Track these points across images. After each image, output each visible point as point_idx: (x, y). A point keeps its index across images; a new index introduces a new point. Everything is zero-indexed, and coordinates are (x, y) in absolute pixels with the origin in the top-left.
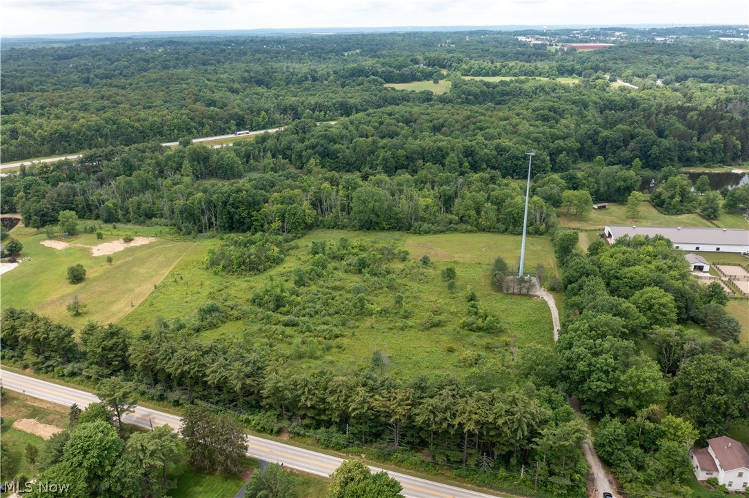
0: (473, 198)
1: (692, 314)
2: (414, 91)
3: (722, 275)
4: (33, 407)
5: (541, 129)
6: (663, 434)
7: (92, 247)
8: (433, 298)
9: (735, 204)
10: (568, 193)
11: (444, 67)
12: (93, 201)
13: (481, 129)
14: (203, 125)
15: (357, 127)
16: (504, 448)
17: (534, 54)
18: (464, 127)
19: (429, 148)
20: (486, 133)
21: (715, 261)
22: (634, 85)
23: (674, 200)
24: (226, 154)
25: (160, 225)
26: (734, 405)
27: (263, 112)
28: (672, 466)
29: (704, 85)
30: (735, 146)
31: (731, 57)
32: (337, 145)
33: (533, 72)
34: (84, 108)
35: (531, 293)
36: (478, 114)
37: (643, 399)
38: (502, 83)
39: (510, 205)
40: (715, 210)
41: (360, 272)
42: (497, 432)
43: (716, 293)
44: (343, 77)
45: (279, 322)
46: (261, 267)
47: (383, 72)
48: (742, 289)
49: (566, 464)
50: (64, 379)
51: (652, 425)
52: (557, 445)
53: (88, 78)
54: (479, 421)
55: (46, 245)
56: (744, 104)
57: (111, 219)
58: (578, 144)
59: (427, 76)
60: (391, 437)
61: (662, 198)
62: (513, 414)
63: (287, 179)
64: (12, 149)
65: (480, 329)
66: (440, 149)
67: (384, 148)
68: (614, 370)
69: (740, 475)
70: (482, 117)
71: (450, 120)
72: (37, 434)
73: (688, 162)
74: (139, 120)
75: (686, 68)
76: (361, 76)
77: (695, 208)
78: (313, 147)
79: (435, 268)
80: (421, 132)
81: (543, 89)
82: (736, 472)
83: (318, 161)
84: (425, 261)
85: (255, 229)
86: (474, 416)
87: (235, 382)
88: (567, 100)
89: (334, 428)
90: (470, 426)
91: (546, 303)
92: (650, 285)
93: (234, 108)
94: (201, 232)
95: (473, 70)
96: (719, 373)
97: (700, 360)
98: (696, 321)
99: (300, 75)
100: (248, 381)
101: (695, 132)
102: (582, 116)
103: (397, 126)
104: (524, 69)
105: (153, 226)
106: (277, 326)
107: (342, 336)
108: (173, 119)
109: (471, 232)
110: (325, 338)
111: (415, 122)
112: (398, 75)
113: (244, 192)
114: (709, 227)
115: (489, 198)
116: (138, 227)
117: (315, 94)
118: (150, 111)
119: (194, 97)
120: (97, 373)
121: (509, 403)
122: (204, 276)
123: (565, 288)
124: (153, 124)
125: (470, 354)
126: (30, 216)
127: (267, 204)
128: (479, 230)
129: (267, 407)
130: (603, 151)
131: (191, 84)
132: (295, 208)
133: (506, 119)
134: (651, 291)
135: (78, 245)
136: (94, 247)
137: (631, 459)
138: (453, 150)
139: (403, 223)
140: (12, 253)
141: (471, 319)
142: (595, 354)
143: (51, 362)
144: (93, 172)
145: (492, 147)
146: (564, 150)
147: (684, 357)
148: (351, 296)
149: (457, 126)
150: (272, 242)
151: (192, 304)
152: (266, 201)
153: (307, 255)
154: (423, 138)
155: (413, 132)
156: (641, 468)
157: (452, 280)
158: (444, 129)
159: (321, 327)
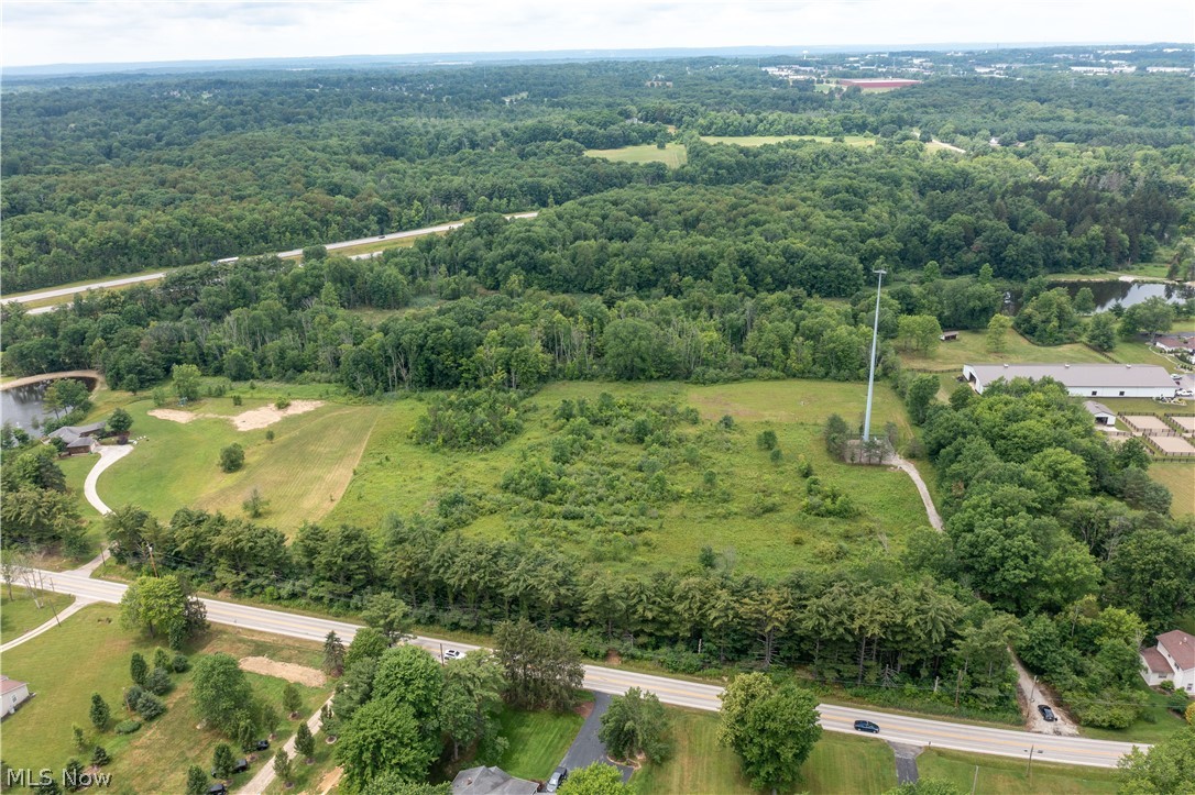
0: (776, 331)
1: (1105, 482)
2: (637, 164)
3: (1132, 429)
4: (252, 641)
5: (843, 223)
6: (1101, 632)
7: (231, 418)
8: (753, 474)
9: (1134, 329)
10: (905, 319)
11: (670, 122)
12: (209, 348)
13: (757, 224)
14: (326, 223)
15: (569, 224)
16: (914, 656)
17: (800, 99)
18: (729, 220)
19: (688, 256)
20: (765, 230)
21: (1121, 410)
22: (958, 147)
23: (1051, 325)
24: (385, 271)
25: (319, 381)
26: (1187, 590)
27: (416, 201)
28: (1119, 667)
29: (1058, 145)
30: (1121, 242)
31: (1094, 101)
32: (547, 252)
33: (804, 128)
34: (142, 201)
35: (883, 462)
36: (747, 201)
37: (1072, 589)
38: (766, 147)
39: (831, 340)
40: (1109, 338)
41: (641, 441)
42: (905, 636)
43: (1135, 453)
44: (519, 141)
45: (554, 514)
46: (498, 438)
47: (580, 133)
48: (1162, 447)
49: (994, 671)
50: (280, 604)
51: (1089, 621)
52: (985, 646)
53: (110, 148)
54: (883, 622)
55: (159, 417)
56: (1123, 176)
57: (241, 375)
58: (901, 245)
59: (647, 138)
60: (762, 652)
61: (1034, 322)
62: (923, 612)
63: (498, 308)
64: (43, 268)
65: (830, 513)
66: (702, 256)
67: (616, 255)
68: (1035, 553)
70: (754, 206)
71: (708, 211)
72: (277, 676)
73: (1056, 266)
74: (230, 219)
75: (1032, 119)
76: (546, 139)
77: (1079, 335)
78: (513, 257)
79: (742, 432)
80: (668, 229)
81: (827, 156)
83: (522, 277)
84: (727, 423)
85: (466, 383)
86: (878, 617)
87: (547, 592)
88: (870, 175)
89: (681, 646)
90: (875, 630)
91: (907, 475)
92: (1050, 445)
93: (370, 195)
94: (386, 390)
95: (715, 126)
96: (1168, 551)
97: (1140, 536)
98: (1111, 492)
99: (450, 139)
100: (563, 591)
101: (1062, 223)
102: (897, 201)
103: (630, 221)
104: (791, 124)
105: (308, 383)
106: (554, 520)
107: (646, 529)
108: (283, 216)
109: (777, 378)
110: (625, 533)
111: (655, 214)
112: (603, 136)
113: (447, 330)
114: (1103, 362)
115: (798, 329)
116: (287, 385)
117: (487, 172)
118: (245, 204)
119: (304, 180)
120: (331, 592)
121: (917, 599)
122: (418, 455)
123: (932, 454)
124: (253, 224)
125: (828, 545)
126: (118, 374)
127: (481, 348)
128: (788, 376)
129: (587, 623)
130: (935, 253)
131: (287, 157)
132: (526, 351)
133: (789, 208)
134: (1055, 454)
135: (209, 415)
136: (235, 418)
137: (1068, 662)
138: (722, 257)
139: (679, 369)
140: (119, 430)
141: (817, 500)
142: (1007, 536)
143: (259, 581)
144: (184, 302)
145: (777, 251)
146: (881, 254)
147: (1110, 536)
148: (640, 475)
149: (720, 220)
150: (503, 403)
151: (419, 494)
152: (480, 343)
153: (556, 420)
154: (671, 239)
155: (656, 230)
156: (1079, 673)
157: (775, 449)
158: (701, 225)
159: (616, 519)
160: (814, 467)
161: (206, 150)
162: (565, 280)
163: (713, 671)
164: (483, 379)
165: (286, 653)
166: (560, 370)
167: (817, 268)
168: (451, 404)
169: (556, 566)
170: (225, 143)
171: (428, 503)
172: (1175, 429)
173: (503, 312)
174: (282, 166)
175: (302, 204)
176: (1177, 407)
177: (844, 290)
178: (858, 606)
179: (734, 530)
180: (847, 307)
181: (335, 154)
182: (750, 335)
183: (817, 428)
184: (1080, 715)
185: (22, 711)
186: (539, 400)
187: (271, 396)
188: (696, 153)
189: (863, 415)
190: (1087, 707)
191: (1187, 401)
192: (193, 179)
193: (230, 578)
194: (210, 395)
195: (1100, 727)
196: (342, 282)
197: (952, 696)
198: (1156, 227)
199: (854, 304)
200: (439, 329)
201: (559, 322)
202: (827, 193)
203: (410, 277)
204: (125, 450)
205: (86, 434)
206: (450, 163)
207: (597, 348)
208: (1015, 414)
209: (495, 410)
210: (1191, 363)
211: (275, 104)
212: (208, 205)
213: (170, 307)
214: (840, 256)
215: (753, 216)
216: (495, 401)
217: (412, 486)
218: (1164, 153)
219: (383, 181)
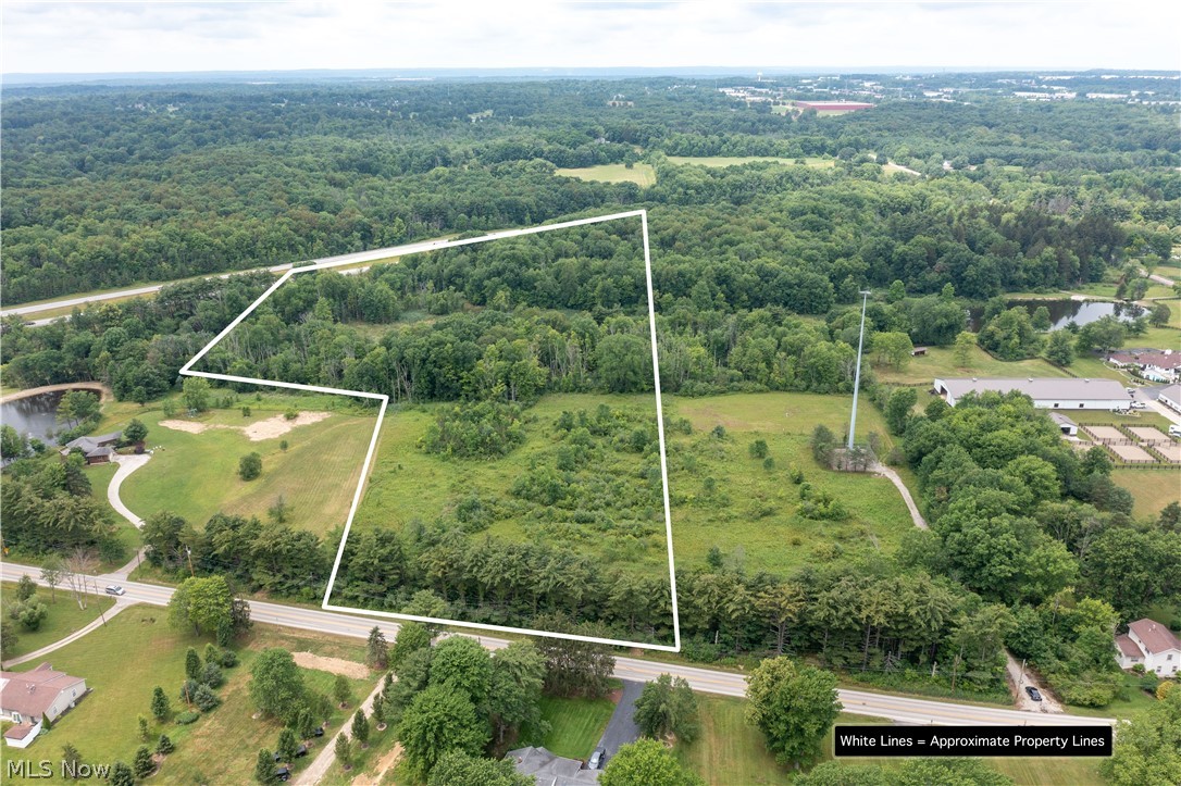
0: (760, 346)
1: (1072, 487)
2: (609, 183)
3: (1093, 439)
4: (293, 638)
5: (813, 243)
6: (1079, 620)
7: (243, 428)
8: (748, 480)
9: (1089, 345)
10: (879, 336)
11: (635, 142)
12: (214, 361)
13: (731, 243)
14: (311, 239)
15: (550, 242)
16: (914, 643)
17: (760, 121)
18: (703, 240)
19: (668, 274)
20: (739, 250)
21: (1081, 421)
22: (913, 169)
23: (1013, 342)
24: (376, 287)
26: (1155, 582)
27: (397, 218)
28: (1097, 651)
29: (1008, 169)
30: (1072, 263)
31: (1039, 127)
32: (531, 269)
33: (766, 150)
34: (129, 216)
35: (868, 469)
36: (720, 222)
37: (1053, 582)
38: (733, 169)
39: (811, 355)
40: (1067, 354)
41: (640, 450)
42: (907, 625)
43: (1098, 461)
44: (491, 159)
45: (567, 518)
46: (505, 447)
47: (550, 152)
48: (1121, 455)
49: (986, 656)
51: (1068, 611)
52: (979, 633)
53: (83, 161)
54: (887, 613)
55: (171, 427)
56: (1071, 199)
58: (868, 264)
59: (615, 158)
60: (774, 642)
61: (996, 338)
62: (923, 603)
63: (493, 323)
64: (35, 281)
65: (823, 516)
66: (681, 274)
67: (598, 273)
68: (1018, 550)
69: (1170, 658)
70: (727, 226)
71: (684, 230)
72: (323, 669)
73: (1013, 286)
74: (218, 234)
75: (982, 143)
76: (519, 158)
77: (1039, 351)
78: (499, 273)
79: (733, 442)
81: (791, 177)
82: (1165, 655)
83: (508, 294)
84: (719, 432)
85: (467, 396)
86: (883, 608)
87: (576, 588)
88: (833, 197)
89: (699, 638)
90: (880, 620)
91: (890, 481)
92: (1022, 453)
93: (353, 212)
95: (680, 147)
96: (1137, 547)
97: (1112, 534)
98: (1081, 497)
99: (423, 157)
100: (589, 587)
101: (1017, 244)
102: (860, 222)
103: (609, 239)
104: (753, 145)
106: (567, 524)
107: (654, 532)
108: (269, 231)
109: (761, 391)
110: (635, 536)
111: (633, 233)
112: (573, 155)
113: (449, 345)
114: (1062, 376)
115: (779, 345)
116: (292, 397)
117: (464, 190)
118: (231, 219)
119: (286, 196)
120: (367, 592)
121: (916, 591)
122: (429, 463)
123: (913, 462)
124: (241, 239)
125: (825, 546)
126: (125, 385)
127: (481, 361)
128: (771, 389)
129: (612, 618)
130: (900, 272)
131: (265, 173)
132: (525, 365)
133: (761, 228)
134: (1028, 461)
135: (219, 426)
136: (245, 429)
137: (1052, 648)
138: (700, 275)
139: (669, 382)
140: (135, 440)
141: (810, 504)
142: (993, 535)
143: (295, 582)
144: (180, 316)
145: (752, 270)
146: (849, 273)
147: (1082, 536)
148: (643, 481)
149: (696, 239)
150: (506, 414)
151: (435, 500)
152: (479, 357)
153: (557, 430)
155: (635, 249)
156: (1060, 658)
157: (767, 457)
158: (677, 244)
159: (625, 522)
160: (805, 475)
161: (183, 165)
162: (550, 296)
163: (730, 660)
164: (483, 392)
165: (327, 649)
166: (556, 383)
167: (791, 286)
168: (456, 415)
169: (582, 565)
170: (201, 158)
171: (446, 509)
172: (1132, 439)
173: (498, 327)
174: (261, 182)
175: (287, 220)
176: (1132, 418)
177: (816, 307)
178: (865, 598)
179: (736, 532)
180: (822, 323)
181: (311, 170)
182: (734, 350)
183: (803, 438)
184: (1064, 694)
185: (81, 705)
186: (536, 411)
187: (278, 407)
188: (665, 175)
189: (847, 426)
190: (1070, 688)
191: (1141, 413)
192: (176, 194)
193: (268, 580)
194: (217, 406)
195: (1081, 705)
196: (333, 297)
197: (949, 680)
198: (1104, 248)
199: (829, 321)
200: (440, 343)
201: (554, 337)
202: (794, 213)
203: (399, 292)
204: (143, 460)
205: (103, 444)
206: (427, 181)
207: (588, 362)
208: (989, 425)
209: (499, 422)
210: (1142, 377)
211: (244, 119)
212: (195, 220)
213: (168, 321)
214: (812, 275)
215: (727, 236)
216: (499, 412)
217: (427, 493)
218: (1107, 178)
219: (363, 198)
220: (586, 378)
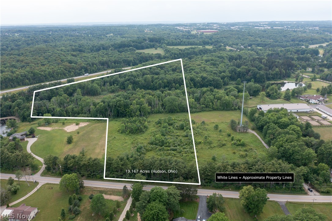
0: (209, 98)
3: (303, 120)
6: (319, 169)
8: (215, 136)
9: (294, 95)
10: (240, 94)
11: (157, 42)
13: (193, 70)
14: (70, 72)
15: (141, 71)
19: (177, 78)
22: (234, 48)
23: (274, 94)
27: (94, 65)
28: (326, 178)
29: (258, 48)
30: (283, 73)
31: (264, 36)
32: (138, 79)
33: (194, 44)
34: (14, 66)
35: (247, 131)
37: (310, 160)
38: (186, 49)
39: (224, 100)
40: (289, 97)
41: (183, 129)
43: (308, 126)
44: (117, 48)
45: (169, 150)
47: (134, 45)
51: (316, 167)
55: (41, 129)
58: (230, 74)
59: (152, 46)
61: (270, 93)
63: (132, 95)
66: (180, 79)
67: (156, 79)
68: (301, 151)
76: (125, 47)
77: (281, 97)
78: (128, 80)
79: (208, 125)
80: (169, 72)
81: (202, 51)
83: (132, 86)
85: (128, 116)
88: (216, 56)
91: (254, 134)
93: (81, 64)
95: (170, 43)
99: (97, 47)
101: (268, 68)
102: (225, 63)
103: (158, 70)
104: (190, 42)
109: (211, 111)
111: (164, 67)
112: (140, 46)
113: (122, 101)
114: (289, 103)
117: (112, 57)
118: (45, 66)
119: (60, 59)
127: (132, 106)
128: (214, 110)
130: (239, 76)
131: (52, 53)
132: (145, 106)
135: (56, 128)
136: (64, 128)
140: (32, 134)
141: (236, 141)
145: (200, 77)
146: (226, 77)
148: (187, 138)
150: (142, 120)
152: (131, 104)
154: (170, 74)
155: (165, 72)
158: (177, 70)
159: (185, 150)
160: (231, 134)
161: (26, 51)
162: (144, 86)
164: (133, 114)
165: (109, 193)
166: (153, 111)
167: (211, 81)
168: (128, 121)
170: (31, 49)
171: (132, 149)
172: (313, 119)
173: (134, 95)
174: (51, 55)
175: (62, 66)
176: (311, 114)
177: (218, 87)
179: (217, 151)
180: (223, 91)
181: (64, 52)
182: (201, 99)
183: (226, 123)
184: (319, 190)
185: (37, 215)
186: (149, 119)
187: (72, 122)
189: (239, 119)
190: (321, 188)
191: (313, 112)
192: (27, 60)
194: (53, 122)
195: (325, 193)
197: (289, 188)
198: (290, 68)
199: (225, 90)
200: (120, 101)
202: (207, 61)
203: (100, 86)
204: (35, 140)
205: (22, 135)
206: (101, 54)
208: (280, 117)
209: (141, 123)
210: (310, 103)
211: (40, 37)
212: (35, 67)
214: (216, 78)
215: (191, 68)
216: (140, 120)
217: (125, 145)
218: (285, 49)
219: (83, 59)
220: (161, 109)
